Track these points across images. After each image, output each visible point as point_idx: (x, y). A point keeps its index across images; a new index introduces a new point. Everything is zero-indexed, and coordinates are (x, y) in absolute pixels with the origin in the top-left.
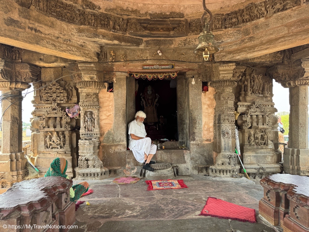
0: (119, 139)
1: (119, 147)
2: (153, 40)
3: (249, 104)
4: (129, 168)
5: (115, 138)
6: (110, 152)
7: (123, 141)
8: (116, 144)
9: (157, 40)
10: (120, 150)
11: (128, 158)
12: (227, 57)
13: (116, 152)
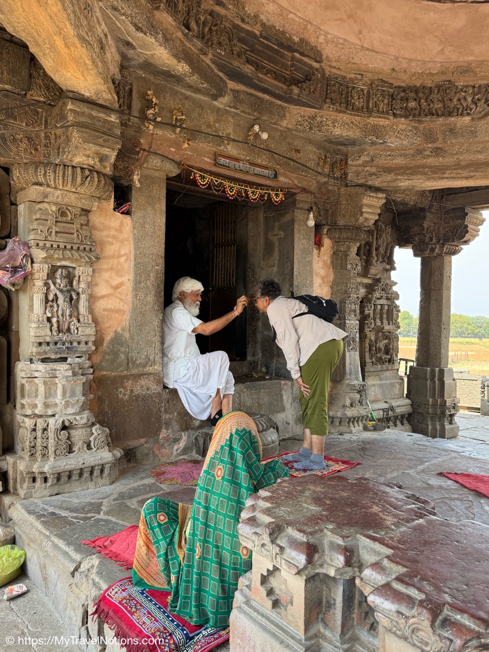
0: (143, 357)
1: (143, 382)
2: (248, 93)
3: (370, 281)
4: (167, 439)
5: (133, 354)
6: (121, 396)
7: (154, 363)
8: (135, 371)
9: (257, 97)
10: (148, 389)
11: (166, 412)
12: (380, 179)
13: (137, 397)
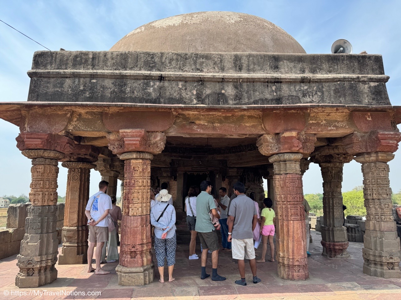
2: (197, 156)
3: (247, 187)
11: (184, 216)
12: (232, 166)
